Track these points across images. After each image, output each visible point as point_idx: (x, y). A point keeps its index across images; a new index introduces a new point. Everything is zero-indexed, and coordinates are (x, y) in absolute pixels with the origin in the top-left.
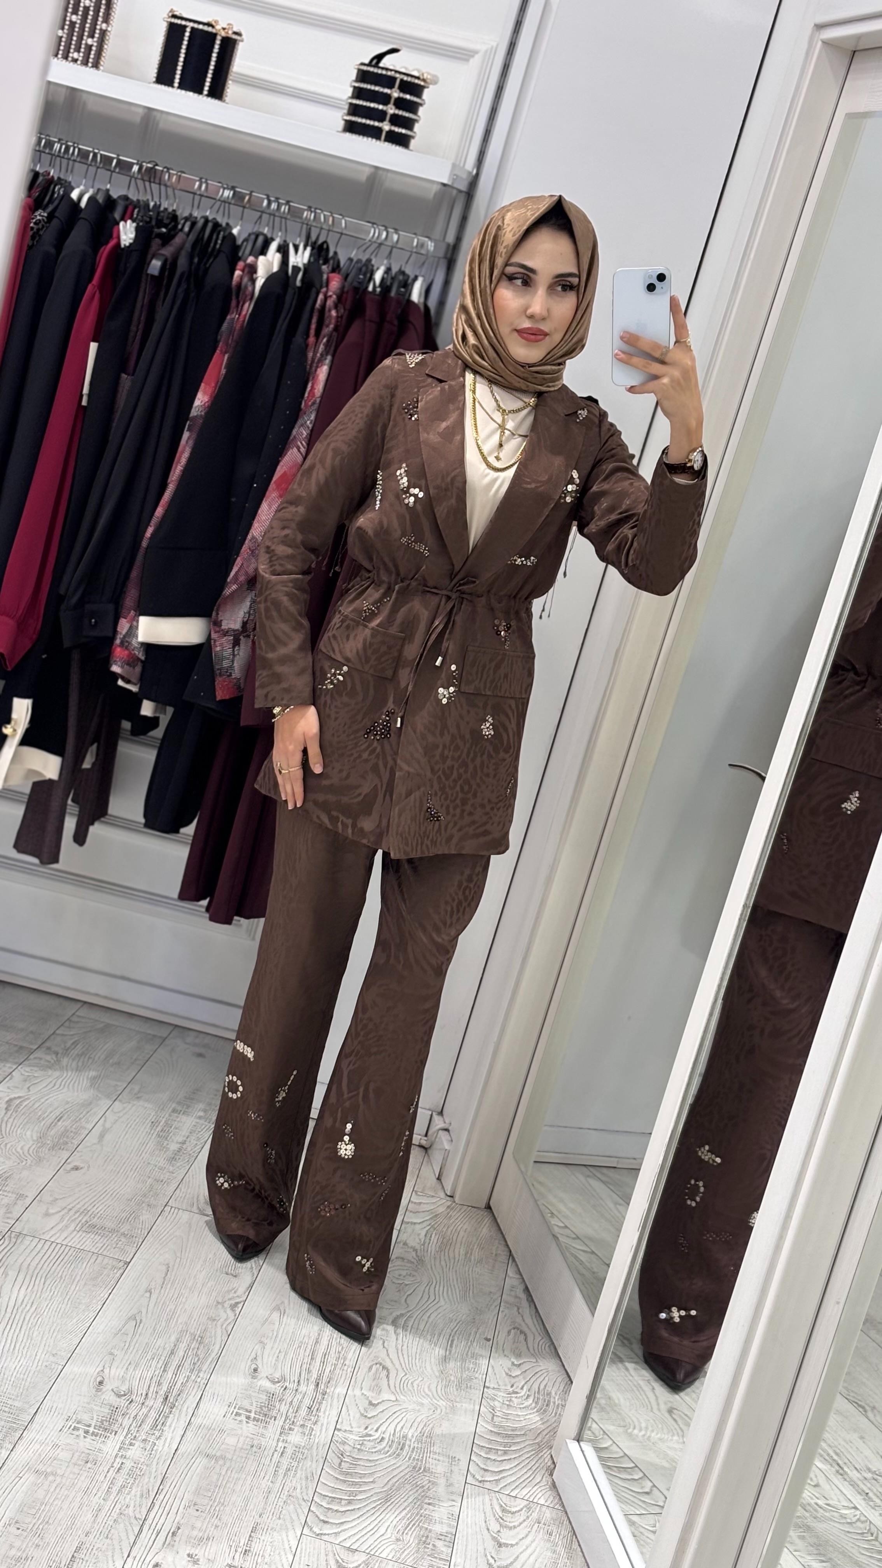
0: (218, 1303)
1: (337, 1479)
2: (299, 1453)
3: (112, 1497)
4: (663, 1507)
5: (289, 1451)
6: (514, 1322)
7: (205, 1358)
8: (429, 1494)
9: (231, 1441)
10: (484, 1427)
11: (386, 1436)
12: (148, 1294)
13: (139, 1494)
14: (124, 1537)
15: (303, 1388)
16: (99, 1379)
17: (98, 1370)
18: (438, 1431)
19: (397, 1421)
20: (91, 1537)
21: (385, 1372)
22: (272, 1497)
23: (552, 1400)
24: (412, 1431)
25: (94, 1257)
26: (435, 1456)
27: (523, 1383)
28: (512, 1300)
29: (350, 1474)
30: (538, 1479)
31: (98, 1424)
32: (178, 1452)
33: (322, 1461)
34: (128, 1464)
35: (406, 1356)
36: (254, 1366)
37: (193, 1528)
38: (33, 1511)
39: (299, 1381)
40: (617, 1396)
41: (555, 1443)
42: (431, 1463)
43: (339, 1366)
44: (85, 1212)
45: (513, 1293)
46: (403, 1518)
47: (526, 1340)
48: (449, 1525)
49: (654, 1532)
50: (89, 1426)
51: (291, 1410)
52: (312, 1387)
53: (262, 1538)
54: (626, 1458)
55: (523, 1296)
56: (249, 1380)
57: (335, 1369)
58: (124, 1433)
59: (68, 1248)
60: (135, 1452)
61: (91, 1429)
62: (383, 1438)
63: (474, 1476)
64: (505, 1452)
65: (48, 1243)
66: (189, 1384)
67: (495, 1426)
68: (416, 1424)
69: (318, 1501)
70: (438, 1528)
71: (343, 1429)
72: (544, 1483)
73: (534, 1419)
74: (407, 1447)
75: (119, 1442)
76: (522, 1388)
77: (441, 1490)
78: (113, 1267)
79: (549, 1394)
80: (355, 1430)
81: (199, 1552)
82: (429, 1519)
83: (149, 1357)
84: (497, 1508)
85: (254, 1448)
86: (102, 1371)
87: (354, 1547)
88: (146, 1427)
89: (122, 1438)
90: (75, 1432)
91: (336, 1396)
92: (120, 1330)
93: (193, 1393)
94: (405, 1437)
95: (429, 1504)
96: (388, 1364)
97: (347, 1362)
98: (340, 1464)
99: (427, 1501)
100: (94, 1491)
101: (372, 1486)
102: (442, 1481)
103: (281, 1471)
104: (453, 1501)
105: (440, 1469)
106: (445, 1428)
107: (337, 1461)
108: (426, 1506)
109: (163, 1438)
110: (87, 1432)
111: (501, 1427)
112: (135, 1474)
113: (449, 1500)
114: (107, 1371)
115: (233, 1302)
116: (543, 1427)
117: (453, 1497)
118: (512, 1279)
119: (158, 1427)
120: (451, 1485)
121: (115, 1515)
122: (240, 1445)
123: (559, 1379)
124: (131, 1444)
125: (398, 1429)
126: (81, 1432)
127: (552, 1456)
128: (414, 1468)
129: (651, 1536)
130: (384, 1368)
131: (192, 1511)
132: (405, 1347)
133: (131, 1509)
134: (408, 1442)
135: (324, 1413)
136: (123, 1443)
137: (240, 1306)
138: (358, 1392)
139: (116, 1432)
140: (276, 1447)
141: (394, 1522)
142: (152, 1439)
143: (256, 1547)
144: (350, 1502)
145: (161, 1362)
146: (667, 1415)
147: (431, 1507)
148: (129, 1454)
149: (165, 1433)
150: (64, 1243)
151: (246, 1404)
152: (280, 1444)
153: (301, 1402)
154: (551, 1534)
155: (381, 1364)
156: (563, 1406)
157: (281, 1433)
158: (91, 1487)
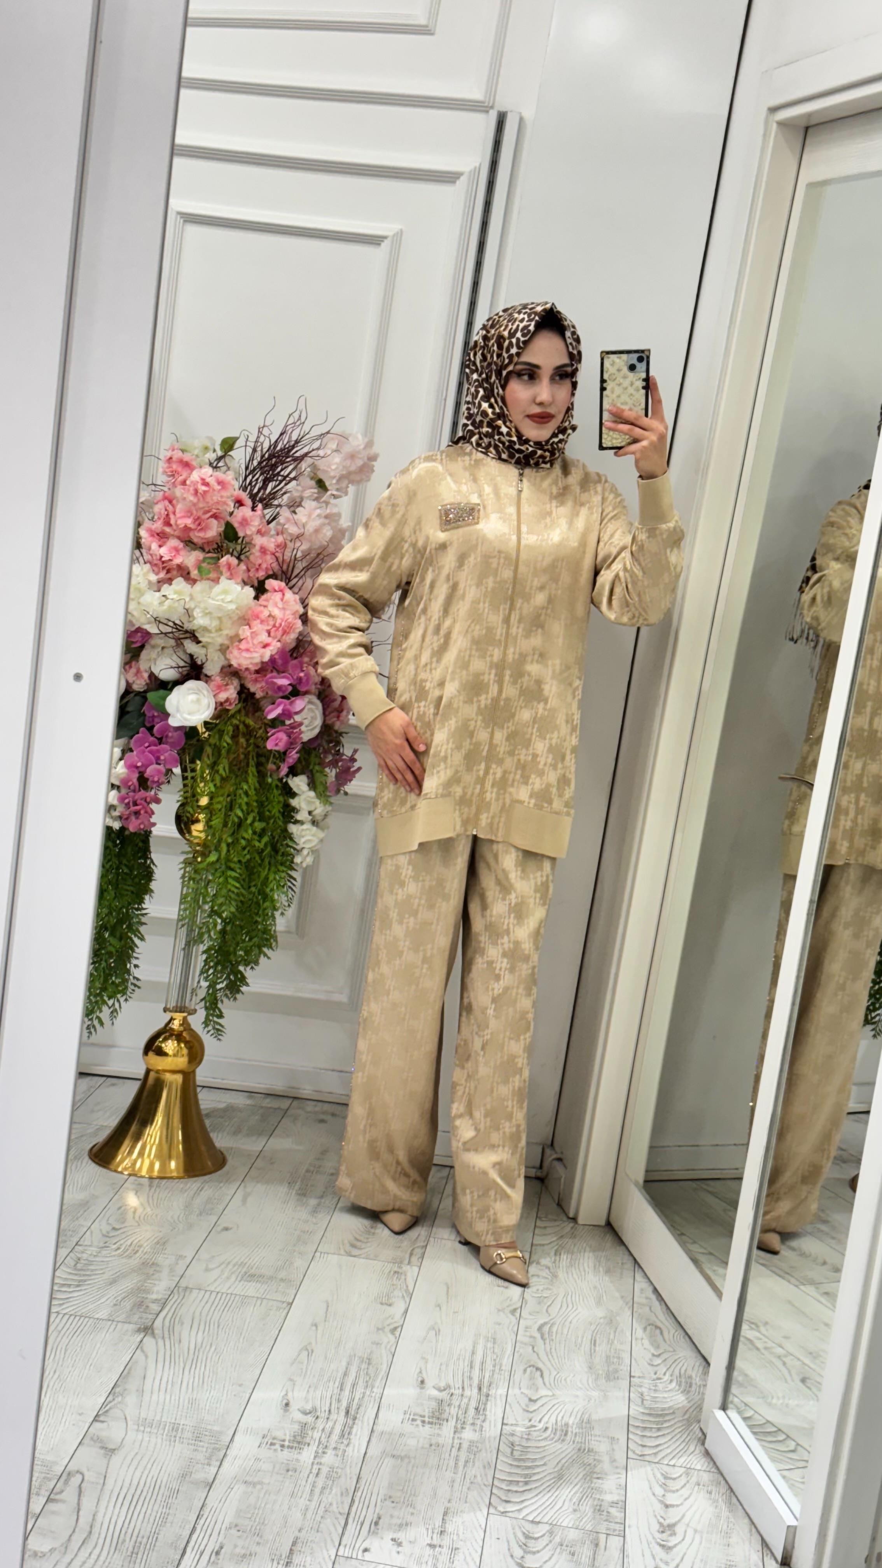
0: (378, 1329)
1: (511, 1465)
2: (474, 1448)
3: (316, 1498)
4: (807, 1461)
5: (465, 1446)
6: (648, 1320)
7: (376, 1375)
8: (597, 1470)
9: (412, 1442)
10: (636, 1410)
11: (550, 1425)
12: (314, 1328)
13: (339, 1494)
14: (332, 1529)
15: (467, 1393)
16: (285, 1402)
17: (282, 1394)
18: (594, 1417)
19: (556, 1412)
20: (304, 1532)
21: (539, 1373)
22: (456, 1485)
23: (694, 1382)
24: (573, 1418)
25: (259, 1302)
26: (597, 1438)
27: (664, 1370)
28: (644, 1301)
29: (523, 1460)
30: (692, 1448)
31: (292, 1438)
32: (368, 1455)
33: (495, 1452)
34: (325, 1470)
35: (555, 1357)
36: (420, 1379)
37: (392, 1516)
38: (249, 1516)
39: (463, 1388)
40: (752, 1372)
41: (703, 1418)
42: (594, 1445)
43: (497, 1371)
44: (242, 1264)
45: (644, 1295)
46: (576, 1493)
47: (662, 1333)
48: (619, 1494)
49: (803, 1483)
50: (284, 1441)
51: (460, 1412)
52: (475, 1391)
53: (454, 1520)
54: (768, 1425)
55: (653, 1297)
56: (418, 1390)
57: (493, 1375)
58: (317, 1444)
59: (233, 1296)
60: (329, 1458)
61: (286, 1443)
62: (546, 1429)
63: (634, 1452)
64: (659, 1429)
65: (214, 1294)
66: (366, 1398)
67: (646, 1408)
68: (574, 1413)
69: (499, 1485)
70: (609, 1498)
71: (510, 1423)
72: (697, 1451)
73: (678, 1400)
74: (569, 1433)
75: (313, 1452)
76: (665, 1374)
77: (606, 1466)
78: (278, 1309)
79: (690, 1377)
80: (520, 1423)
81: (401, 1536)
82: (600, 1491)
83: (325, 1379)
84: (659, 1476)
85: (434, 1446)
86: (286, 1395)
87: (537, 1520)
88: (335, 1437)
89: (315, 1448)
90: (273, 1447)
91: (498, 1397)
92: (295, 1360)
93: (371, 1406)
94: (567, 1425)
95: (598, 1478)
96: (540, 1365)
97: (503, 1368)
98: (512, 1453)
99: (595, 1476)
100: (299, 1494)
101: (544, 1468)
102: (606, 1459)
103: (461, 1464)
104: (619, 1473)
105: (602, 1447)
106: (599, 1414)
107: (509, 1450)
108: (595, 1481)
109: (351, 1445)
110: (282, 1446)
111: (651, 1409)
112: (333, 1476)
113: (615, 1473)
114: (290, 1394)
115: (392, 1327)
116: (689, 1405)
117: (618, 1471)
118: (641, 1283)
119: (346, 1436)
120: (615, 1461)
121: (321, 1512)
122: (420, 1445)
123: (698, 1364)
124: (324, 1453)
125: (559, 1418)
126: (278, 1447)
127: (701, 1429)
128: (579, 1450)
129: (801, 1486)
130: (538, 1369)
131: (388, 1503)
132: (553, 1350)
133: (335, 1506)
134: (570, 1429)
135: (491, 1411)
136: (316, 1452)
137: (399, 1329)
138: (517, 1391)
139: (309, 1445)
140: (453, 1443)
141: (570, 1496)
142: (342, 1447)
143: (450, 1528)
144: (526, 1483)
145: (337, 1384)
146: (801, 1385)
147: (600, 1481)
148: (323, 1460)
149: (352, 1441)
150: (229, 1291)
151: (419, 1410)
152: (456, 1441)
153: (468, 1405)
154: (710, 1493)
155: (533, 1366)
156: (705, 1386)
157: (455, 1432)
158: (296, 1491)
